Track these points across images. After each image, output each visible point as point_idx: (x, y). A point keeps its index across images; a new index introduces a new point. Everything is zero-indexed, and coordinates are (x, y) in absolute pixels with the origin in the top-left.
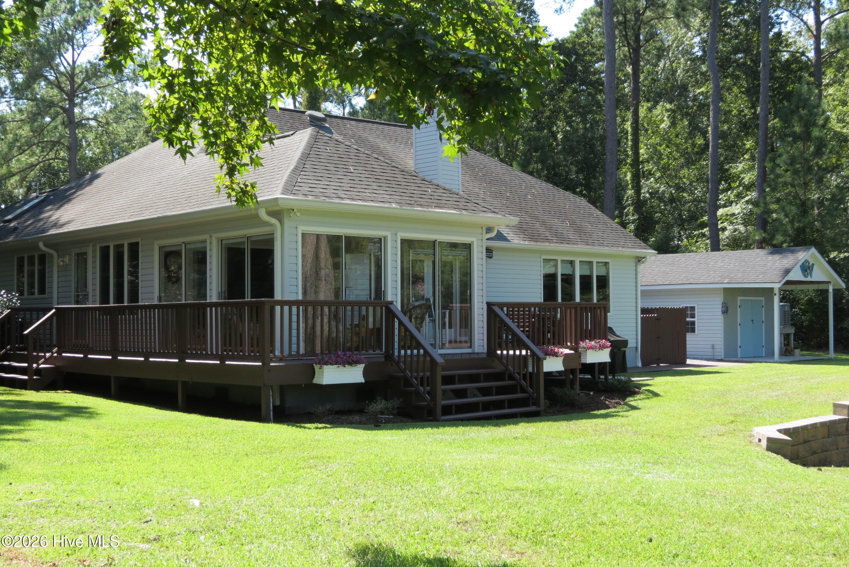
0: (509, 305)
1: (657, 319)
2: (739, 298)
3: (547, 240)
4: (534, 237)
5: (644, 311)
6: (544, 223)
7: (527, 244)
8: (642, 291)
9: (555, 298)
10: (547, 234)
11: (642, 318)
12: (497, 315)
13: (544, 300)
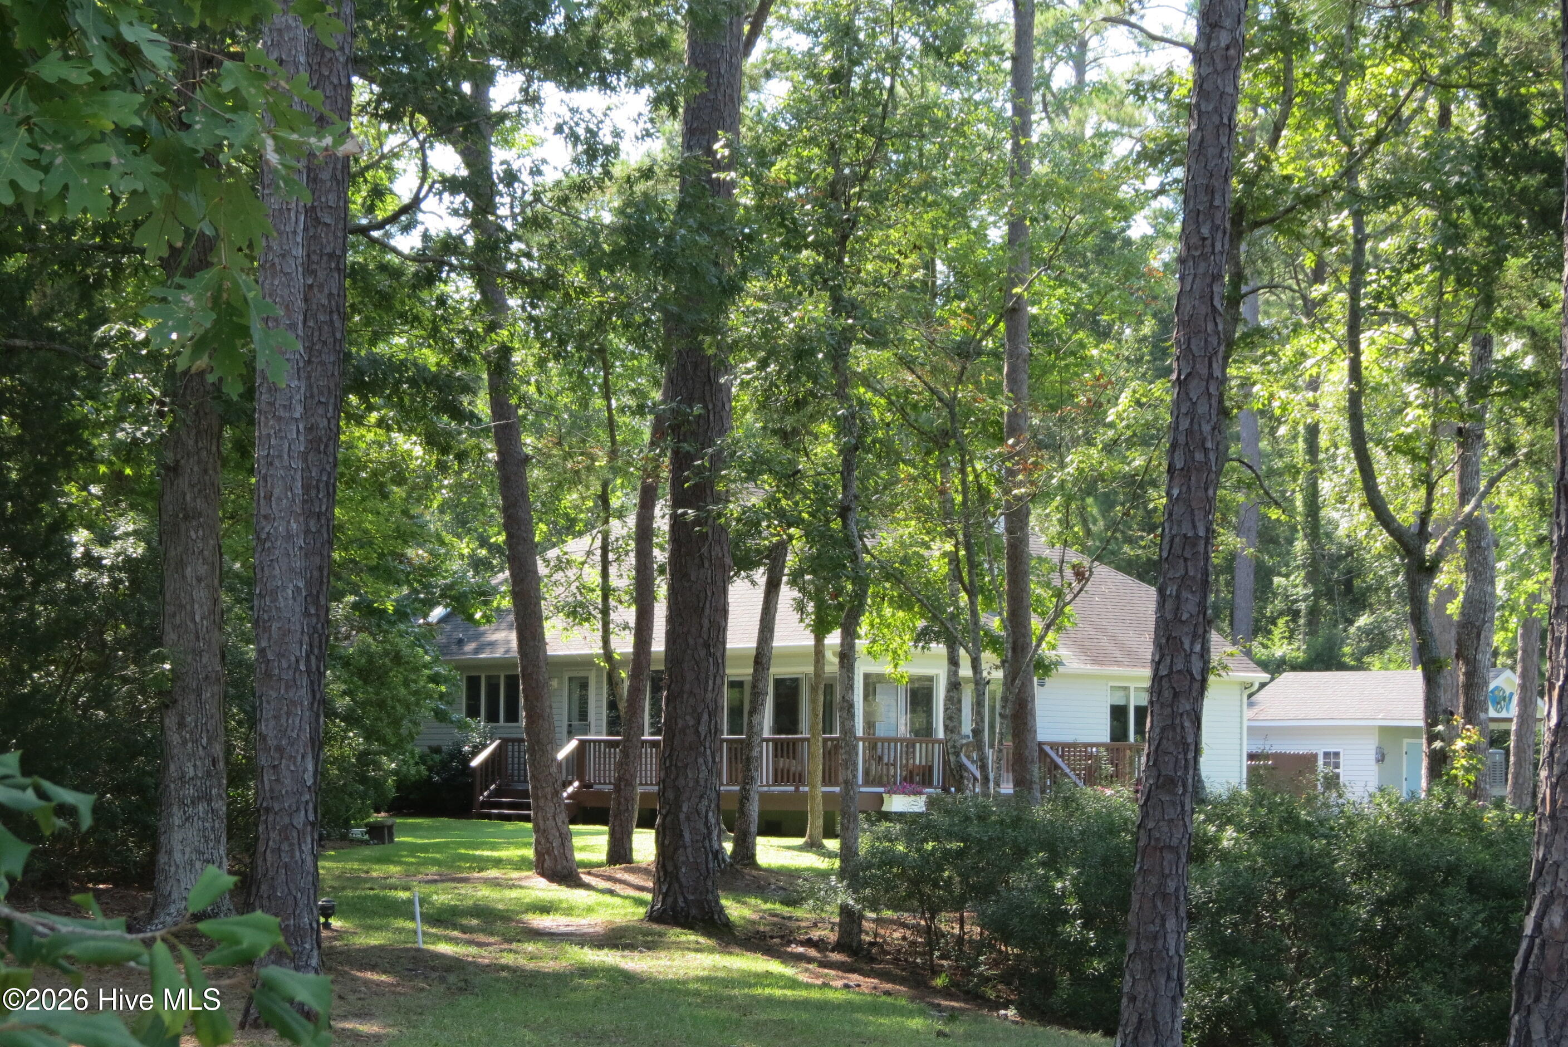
0: (1065, 746)
1: (1274, 768)
2: (1406, 741)
3: (1117, 663)
4: (1098, 659)
5: (1251, 757)
6: (1113, 638)
7: (1089, 668)
8: (1249, 728)
9: (1125, 736)
10: (1117, 653)
11: (1249, 767)
12: (1047, 755)
13: (1112, 739)
